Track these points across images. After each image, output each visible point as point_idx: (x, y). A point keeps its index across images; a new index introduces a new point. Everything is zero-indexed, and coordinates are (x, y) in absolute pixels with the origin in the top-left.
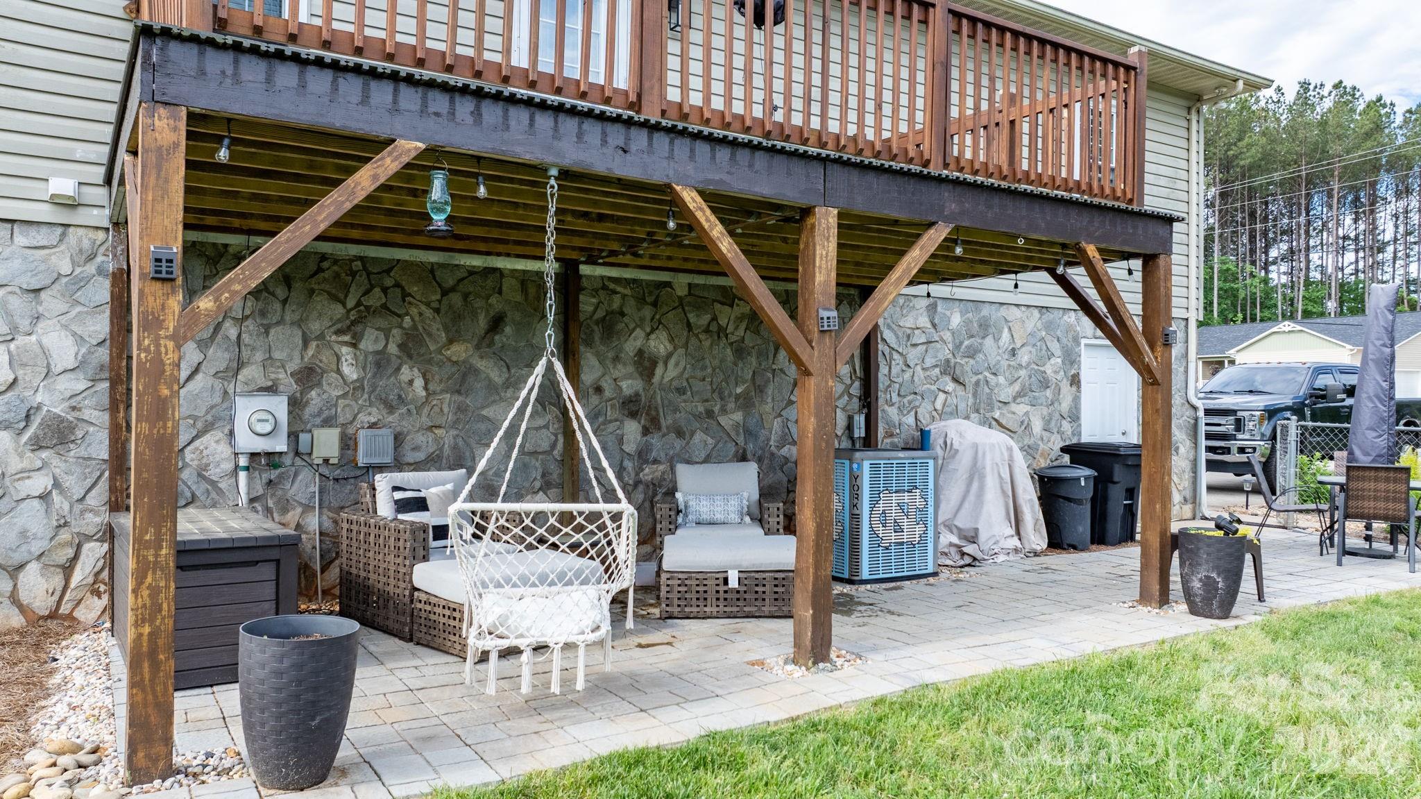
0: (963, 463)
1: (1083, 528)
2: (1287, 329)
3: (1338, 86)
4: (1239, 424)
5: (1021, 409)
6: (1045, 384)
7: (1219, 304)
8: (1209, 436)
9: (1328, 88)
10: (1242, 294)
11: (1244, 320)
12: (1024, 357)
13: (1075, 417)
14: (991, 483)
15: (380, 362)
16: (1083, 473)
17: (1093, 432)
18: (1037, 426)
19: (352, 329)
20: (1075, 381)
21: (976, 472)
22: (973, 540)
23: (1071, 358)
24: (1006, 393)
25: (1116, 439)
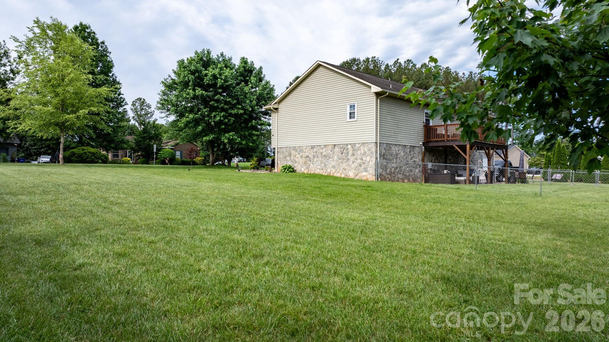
12: (478, 159)
15: (435, 160)
19: (433, 156)
23: (482, 159)
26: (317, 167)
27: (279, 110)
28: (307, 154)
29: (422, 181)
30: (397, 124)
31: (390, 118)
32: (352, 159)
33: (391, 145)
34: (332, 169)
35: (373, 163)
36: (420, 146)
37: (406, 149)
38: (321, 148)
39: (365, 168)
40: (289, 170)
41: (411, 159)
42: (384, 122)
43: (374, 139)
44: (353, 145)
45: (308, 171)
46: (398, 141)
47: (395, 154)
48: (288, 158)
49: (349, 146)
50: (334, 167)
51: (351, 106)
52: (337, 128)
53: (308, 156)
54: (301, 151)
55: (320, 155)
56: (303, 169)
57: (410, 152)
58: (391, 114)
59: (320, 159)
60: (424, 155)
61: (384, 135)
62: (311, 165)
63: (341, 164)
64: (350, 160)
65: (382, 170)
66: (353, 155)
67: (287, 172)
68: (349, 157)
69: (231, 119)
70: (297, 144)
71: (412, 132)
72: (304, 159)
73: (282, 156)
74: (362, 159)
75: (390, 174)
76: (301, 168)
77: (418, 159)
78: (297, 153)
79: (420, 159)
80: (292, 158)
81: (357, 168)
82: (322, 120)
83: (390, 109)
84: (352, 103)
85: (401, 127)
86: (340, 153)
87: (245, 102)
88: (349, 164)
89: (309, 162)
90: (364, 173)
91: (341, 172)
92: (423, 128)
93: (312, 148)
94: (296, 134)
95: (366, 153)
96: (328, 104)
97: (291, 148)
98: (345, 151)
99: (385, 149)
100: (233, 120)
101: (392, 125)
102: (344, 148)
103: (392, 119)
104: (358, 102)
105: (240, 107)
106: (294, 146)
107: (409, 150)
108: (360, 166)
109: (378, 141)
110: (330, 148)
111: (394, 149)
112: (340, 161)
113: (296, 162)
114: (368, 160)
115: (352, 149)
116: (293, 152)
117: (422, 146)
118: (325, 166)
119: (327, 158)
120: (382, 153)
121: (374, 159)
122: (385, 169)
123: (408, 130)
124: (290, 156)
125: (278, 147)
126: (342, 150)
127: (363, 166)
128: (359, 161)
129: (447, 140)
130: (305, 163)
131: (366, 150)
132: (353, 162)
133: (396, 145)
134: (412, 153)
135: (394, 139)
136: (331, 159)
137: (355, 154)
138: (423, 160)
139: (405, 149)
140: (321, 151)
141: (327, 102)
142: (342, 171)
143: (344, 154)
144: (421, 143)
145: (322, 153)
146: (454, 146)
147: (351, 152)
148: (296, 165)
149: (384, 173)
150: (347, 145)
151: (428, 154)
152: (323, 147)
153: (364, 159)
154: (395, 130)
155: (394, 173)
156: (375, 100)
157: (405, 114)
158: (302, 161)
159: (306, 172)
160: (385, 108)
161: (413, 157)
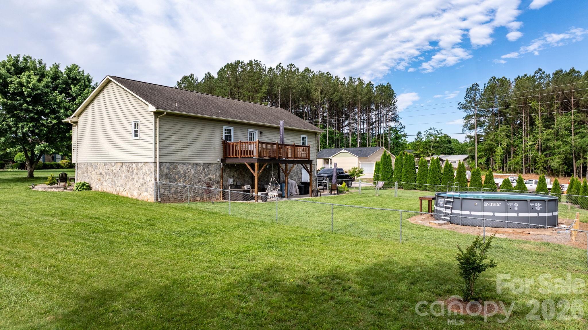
0: (290, 184)
1: (303, 192)
2: (344, 151)
3: (359, 79)
4: (323, 179)
5: (295, 177)
6: (298, 174)
7: (329, 141)
8: (318, 181)
9: (356, 79)
10: (335, 139)
11: (335, 147)
12: (295, 171)
13: (301, 178)
14: (293, 187)
15: (238, 175)
16: (303, 185)
17: (304, 180)
18: (297, 180)
19: (236, 171)
20: (301, 174)
21: (292, 185)
22: (292, 193)
23: (301, 171)
24: (293, 175)
25: (306, 181)
26: (109, 185)
27: (79, 123)
28: (101, 171)
29: (220, 197)
30: (185, 142)
31: (175, 137)
32: (136, 178)
33: (177, 164)
34: (121, 187)
35: (152, 183)
36: (217, 162)
37: (198, 167)
38: (112, 165)
39: (146, 189)
40: (82, 188)
41: (206, 176)
42: (165, 141)
43: (153, 159)
44: (137, 164)
45: (102, 188)
46: (186, 159)
47: (182, 172)
48: (86, 175)
49: (134, 165)
50: (122, 185)
51: (135, 124)
52: (124, 146)
53: (101, 174)
54: (96, 167)
55: (111, 172)
56: (97, 186)
57: (204, 169)
58: (177, 133)
59: (111, 177)
60: (223, 171)
61: (167, 154)
62: (104, 182)
63: (127, 183)
64: (135, 179)
65: (163, 190)
66: (137, 174)
67: (80, 190)
68: (133, 177)
69: (43, 130)
70: (93, 160)
71: (206, 150)
72: (98, 175)
73: (81, 172)
74: (143, 179)
75: (176, 193)
76: (96, 185)
77: (214, 176)
78: (93, 170)
79: (218, 175)
80: (89, 174)
81: (139, 188)
82: (113, 136)
83: (175, 128)
84: (136, 121)
85: (190, 145)
86: (127, 171)
87: (59, 112)
88: (134, 183)
89: (102, 179)
90: (146, 194)
91: (127, 191)
92: (222, 144)
93: (105, 165)
94: (92, 150)
95: (146, 172)
96: (117, 121)
97: (88, 164)
98: (130, 170)
99: (168, 168)
100: (46, 131)
101: (177, 144)
102: (130, 166)
103: (177, 137)
104: (141, 120)
105: (53, 116)
106: (90, 162)
107: (202, 168)
108: (142, 185)
109: (158, 161)
110: (119, 165)
111: (181, 167)
112: (127, 180)
113: (92, 179)
114: (148, 180)
115: (136, 168)
116: (90, 168)
117: (220, 162)
118: (115, 184)
119: (117, 176)
120: (165, 173)
121: (153, 180)
122: (169, 189)
123: (201, 147)
124: (87, 172)
125: (78, 162)
126: (128, 168)
127: (144, 187)
128: (141, 181)
129: (241, 157)
130: (99, 180)
131: (147, 170)
132: (137, 182)
133: (184, 164)
134: (206, 170)
135: (181, 157)
136: (119, 178)
137: (138, 173)
138: (222, 177)
139: (196, 167)
140: (112, 168)
141: (117, 119)
142: (129, 190)
143: (130, 173)
144: (218, 160)
145: (112, 171)
146: (246, 163)
147: (135, 171)
148: (92, 182)
149: (167, 193)
150: (132, 163)
151: (229, 170)
152: (113, 164)
153: (145, 178)
154: (182, 148)
155: (181, 192)
156: (153, 119)
157: (197, 132)
158: (96, 177)
159: (100, 189)
160: (166, 127)
161: (208, 174)
